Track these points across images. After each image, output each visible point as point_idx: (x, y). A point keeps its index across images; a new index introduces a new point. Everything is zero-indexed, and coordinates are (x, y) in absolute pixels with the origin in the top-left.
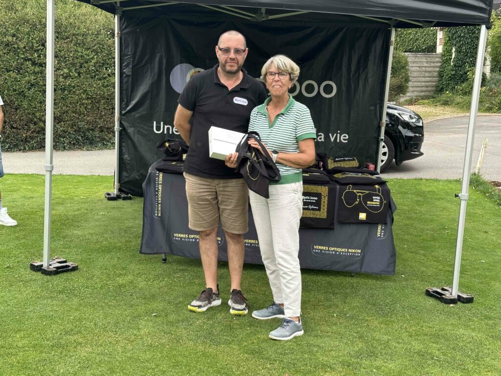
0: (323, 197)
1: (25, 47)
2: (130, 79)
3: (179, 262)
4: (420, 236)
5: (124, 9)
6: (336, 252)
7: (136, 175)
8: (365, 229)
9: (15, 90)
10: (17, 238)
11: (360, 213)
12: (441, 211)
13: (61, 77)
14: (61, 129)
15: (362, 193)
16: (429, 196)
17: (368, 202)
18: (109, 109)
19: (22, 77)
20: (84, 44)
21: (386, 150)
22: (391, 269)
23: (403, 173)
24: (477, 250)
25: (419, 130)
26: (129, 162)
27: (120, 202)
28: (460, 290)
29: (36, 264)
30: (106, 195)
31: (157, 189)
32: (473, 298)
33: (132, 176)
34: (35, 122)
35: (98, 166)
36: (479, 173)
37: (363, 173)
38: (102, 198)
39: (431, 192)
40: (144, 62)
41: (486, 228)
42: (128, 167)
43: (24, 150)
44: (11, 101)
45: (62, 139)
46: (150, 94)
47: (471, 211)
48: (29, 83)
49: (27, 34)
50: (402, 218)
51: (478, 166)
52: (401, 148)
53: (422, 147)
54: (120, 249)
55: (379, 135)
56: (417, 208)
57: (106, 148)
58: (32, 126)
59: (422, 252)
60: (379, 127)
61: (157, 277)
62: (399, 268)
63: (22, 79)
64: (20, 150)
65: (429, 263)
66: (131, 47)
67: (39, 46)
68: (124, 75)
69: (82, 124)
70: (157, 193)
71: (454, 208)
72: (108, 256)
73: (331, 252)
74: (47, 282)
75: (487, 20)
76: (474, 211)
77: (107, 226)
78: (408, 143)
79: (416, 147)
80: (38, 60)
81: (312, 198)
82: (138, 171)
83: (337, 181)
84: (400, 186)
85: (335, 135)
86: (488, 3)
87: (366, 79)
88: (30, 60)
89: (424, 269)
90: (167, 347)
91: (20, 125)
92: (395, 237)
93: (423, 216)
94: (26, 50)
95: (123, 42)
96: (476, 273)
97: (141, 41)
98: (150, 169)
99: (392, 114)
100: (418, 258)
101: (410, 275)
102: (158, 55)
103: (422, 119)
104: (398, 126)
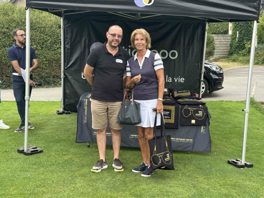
0: (172, 112)
2: (69, 50)
4: (223, 131)
5: (66, 14)
6: (179, 141)
8: (194, 129)
10: (10, 136)
11: (192, 120)
12: (234, 118)
15: (193, 109)
16: (227, 110)
17: (196, 114)
18: (58, 66)
20: (45, 32)
21: (204, 86)
22: (209, 149)
23: (213, 98)
24: (254, 139)
25: (221, 75)
26: (69, 94)
27: (64, 115)
28: (246, 160)
29: (20, 150)
30: (57, 112)
31: (84, 109)
32: (253, 165)
33: (71, 101)
36: (253, 97)
37: (193, 99)
38: (55, 113)
39: (229, 108)
40: (77, 41)
41: (258, 127)
42: (68, 97)
46: (79, 58)
49: (15, 27)
50: (214, 122)
51: (253, 94)
53: (223, 84)
54: (65, 140)
55: (201, 78)
56: (221, 116)
57: (56, 87)
59: (225, 140)
60: (201, 74)
61: (85, 155)
62: (213, 149)
65: (228, 146)
66: (70, 34)
68: (66, 49)
69: (43, 74)
70: (84, 111)
71: (241, 116)
72: (59, 144)
73: (177, 141)
74: (27, 159)
76: (251, 118)
78: (215, 82)
79: (220, 84)
81: (166, 112)
82: (73, 99)
83: (179, 103)
84: (212, 105)
85: (177, 78)
86: (257, 9)
87: (193, 49)
89: (226, 149)
90: (91, 193)
92: (210, 132)
93: (225, 121)
95: (65, 31)
96: (254, 151)
97: (75, 31)
98: (80, 98)
99: (207, 67)
100: (223, 143)
101: (219, 153)
102: (84, 38)
103: (222, 69)
104: (210, 73)
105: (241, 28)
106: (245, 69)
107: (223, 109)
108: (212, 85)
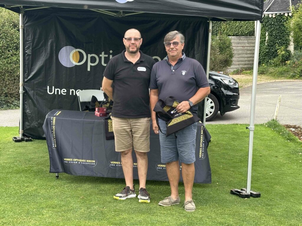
2: (31, 57)
3: (67, 179)
4: (232, 160)
5: (26, 10)
7: (35, 124)
16: (241, 135)
18: (12, 80)
21: (213, 104)
22: (208, 180)
23: (226, 121)
24: (268, 167)
25: (236, 90)
26: (30, 115)
27: (24, 143)
28: (251, 190)
30: (14, 139)
31: (52, 129)
32: (260, 194)
33: (32, 124)
35: (4, 121)
36: (276, 119)
38: (11, 141)
39: (243, 132)
40: (40, 45)
41: (276, 154)
42: (29, 118)
46: (44, 68)
47: (269, 144)
50: (221, 149)
51: (276, 114)
52: (223, 104)
53: (238, 103)
54: (26, 171)
56: (232, 142)
57: (9, 109)
59: (232, 169)
62: (214, 178)
65: (235, 176)
66: (31, 35)
68: (26, 55)
70: (52, 131)
71: (257, 142)
72: (18, 176)
75: (260, 18)
76: (270, 144)
77: (16, 158)
78: (229, 100)
79: (234, 102)
82: (36, 121)
84: (222, 129)
86: (260, 7)
87: (194, 55)
89: (232, 179)
93: (235, 148)
95: (25, 32)
96: (265, 181)
97: (38, 31)
98: (47, 115)
100: (229, 173)
101: (222, 183)
102: (50, 40)
103: (237, 83)
104: (221, 88)
105: (271, 27)
106: (275, 85)
107: (236, 134)
108: (224, 104)
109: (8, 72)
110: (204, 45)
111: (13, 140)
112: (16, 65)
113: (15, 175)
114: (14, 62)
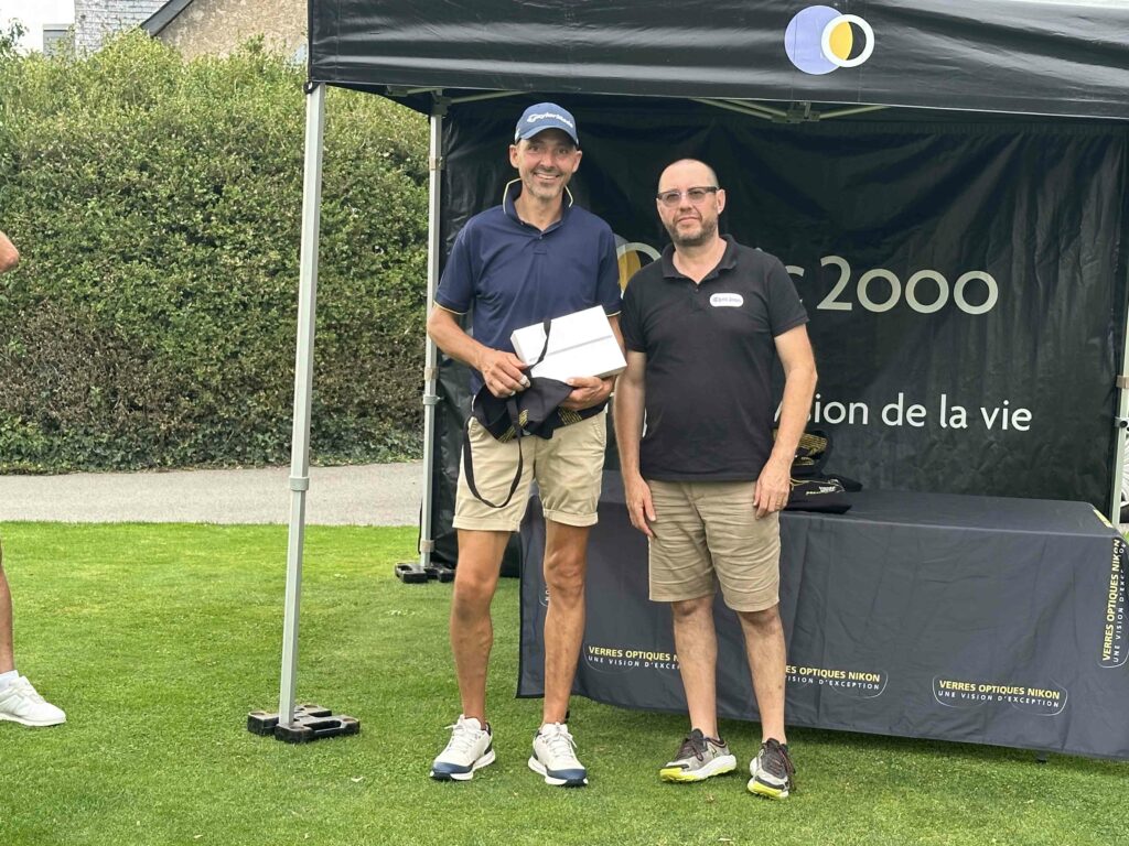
1: (170, 197)
3: (600, 724)
5: (453, 102)
6: (996, 695)
9: (143, 309)
10: (202, 666)
13: (262, 272)
14: (259, 409)
19: (162, 274)
27: (436, 588)
29: (262, 718)
30: (399, 570)
34: (193, 391)
35: (359, 504)
38: (389, 577)
43: (162, 467)
44: (133, 337)
45: (260, 437)
48: (179, 289)
55: (1116, 411)
58: (184, 402)
60: (1115, 391)
63: (162, 279)
64: (151, 467)
66: (469, 193)
67: (205, 193)
73: (983, 697)
80: (204, 229)
85: (997, 410)
87: (1077, 266)
88: (184, 229)
91: (152, 401)
94: (175, 205)
95: (449, 183)
109: (370, 325)
110: (1119, 225)
111: (398, 576)
112: (398, 301)
113: (412, 702)
114: (393, 291)
